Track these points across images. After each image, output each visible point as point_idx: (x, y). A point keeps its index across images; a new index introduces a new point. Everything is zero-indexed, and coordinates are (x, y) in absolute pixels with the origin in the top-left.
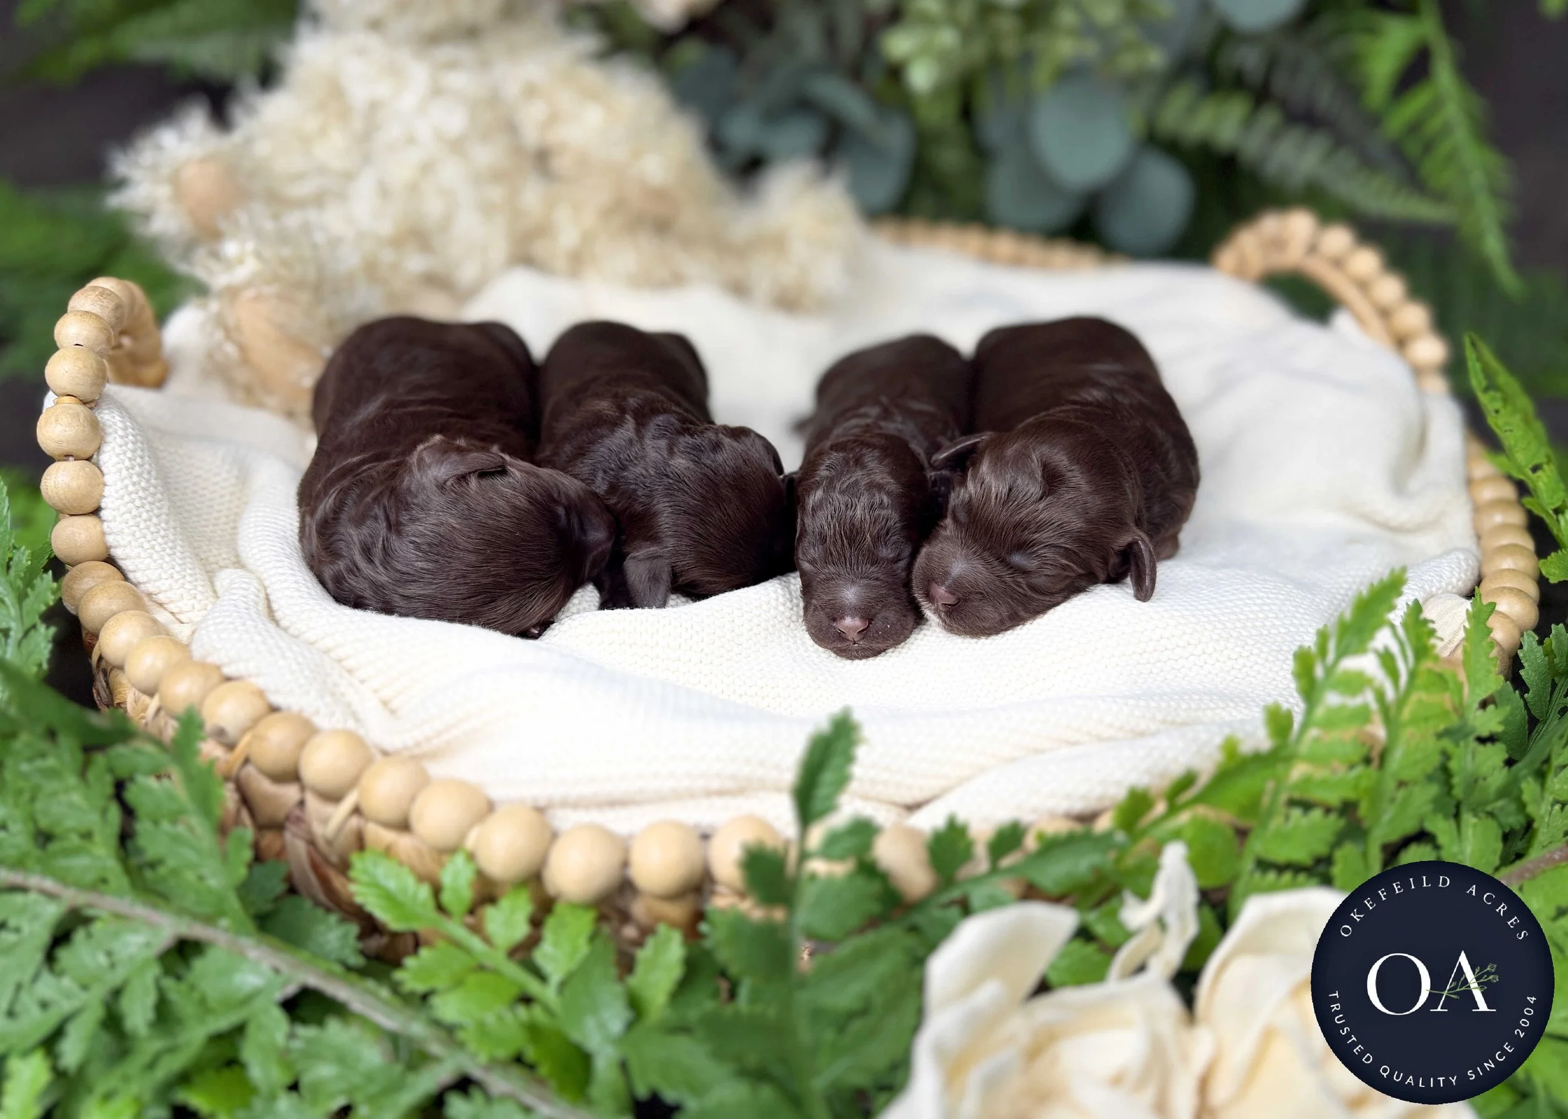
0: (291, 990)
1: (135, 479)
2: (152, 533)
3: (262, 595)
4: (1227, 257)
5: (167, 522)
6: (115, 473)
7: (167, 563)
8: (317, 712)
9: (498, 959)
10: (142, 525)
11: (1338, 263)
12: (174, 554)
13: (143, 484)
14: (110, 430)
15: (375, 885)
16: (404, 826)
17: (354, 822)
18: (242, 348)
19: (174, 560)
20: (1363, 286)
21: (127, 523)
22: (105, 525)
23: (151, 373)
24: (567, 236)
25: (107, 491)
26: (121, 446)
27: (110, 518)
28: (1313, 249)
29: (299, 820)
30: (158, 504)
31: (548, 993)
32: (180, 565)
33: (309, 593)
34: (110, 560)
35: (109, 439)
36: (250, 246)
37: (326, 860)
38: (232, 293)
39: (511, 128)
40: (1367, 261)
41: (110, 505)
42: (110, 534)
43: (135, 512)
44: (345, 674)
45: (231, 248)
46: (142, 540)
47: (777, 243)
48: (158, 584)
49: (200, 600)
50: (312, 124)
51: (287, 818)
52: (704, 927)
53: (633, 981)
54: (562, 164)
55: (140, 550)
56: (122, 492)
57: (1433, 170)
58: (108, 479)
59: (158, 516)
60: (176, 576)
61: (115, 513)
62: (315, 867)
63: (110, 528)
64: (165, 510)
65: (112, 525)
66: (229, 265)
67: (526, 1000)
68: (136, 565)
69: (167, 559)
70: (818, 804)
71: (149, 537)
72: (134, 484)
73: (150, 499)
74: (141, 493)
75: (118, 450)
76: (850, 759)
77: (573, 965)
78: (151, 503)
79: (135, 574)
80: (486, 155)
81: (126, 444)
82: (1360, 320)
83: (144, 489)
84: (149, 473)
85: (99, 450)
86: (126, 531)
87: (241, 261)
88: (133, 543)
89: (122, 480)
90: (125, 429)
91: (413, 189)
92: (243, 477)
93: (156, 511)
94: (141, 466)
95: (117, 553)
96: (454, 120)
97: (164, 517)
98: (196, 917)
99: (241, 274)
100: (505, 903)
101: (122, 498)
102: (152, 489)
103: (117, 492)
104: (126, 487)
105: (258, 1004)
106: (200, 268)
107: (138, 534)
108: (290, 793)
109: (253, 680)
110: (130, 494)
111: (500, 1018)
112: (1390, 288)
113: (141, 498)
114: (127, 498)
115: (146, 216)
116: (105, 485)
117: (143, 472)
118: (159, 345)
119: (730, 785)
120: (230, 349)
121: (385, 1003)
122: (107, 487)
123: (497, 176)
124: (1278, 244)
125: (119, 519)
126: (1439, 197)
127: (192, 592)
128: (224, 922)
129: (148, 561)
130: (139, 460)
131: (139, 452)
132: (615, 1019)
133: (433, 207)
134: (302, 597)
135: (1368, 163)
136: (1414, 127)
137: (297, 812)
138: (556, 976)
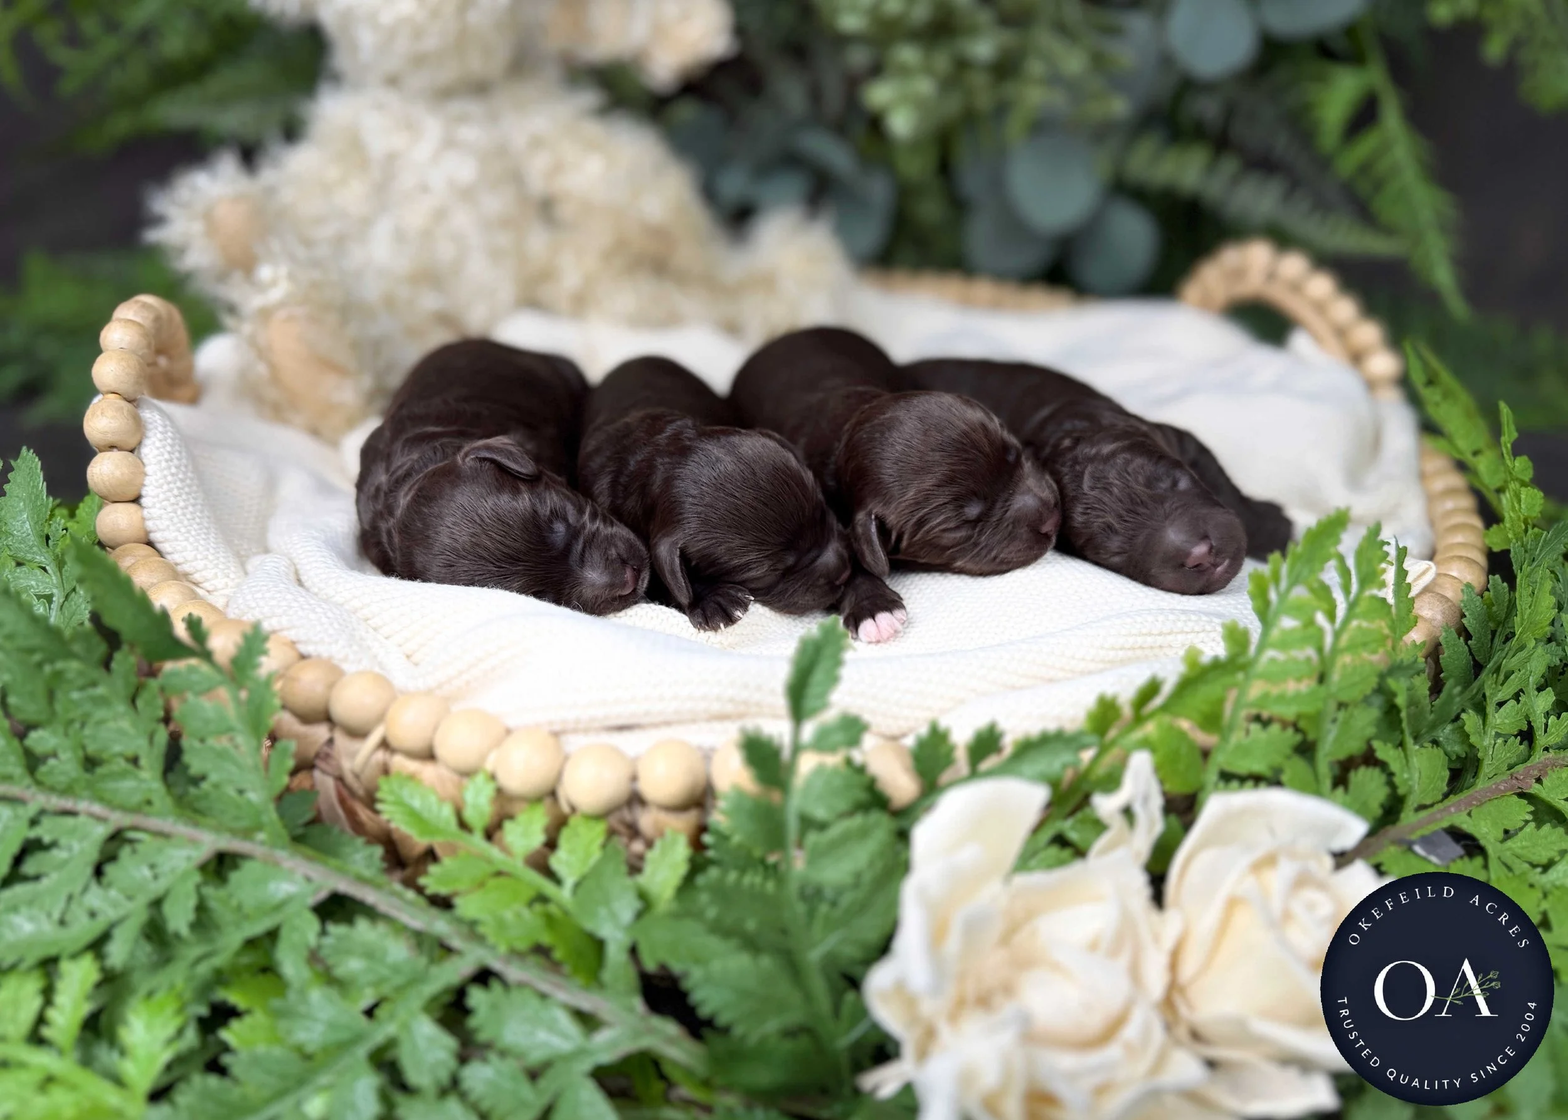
0: (323, 895)
1: (174, 470)
2: (188, 520)
3: (292, 569)
4: (1193, 290)
5: (202, 512)
6: (155, 464)
7: (202, 545)
8: (346, 659)
9: (517, 865)
10: (179, 512)
11: (1296, 287)
12: (208, 538)
13: (181, 476)
14: (151, 426)
15: (400, 803)
16: (429, 755)
17: (380, 755)
18: (273, 367)
19: (209, 544)
20: (1320, 307)
21: (165, 510)
22: (145, 512)
23: (186, 392)
24: (571, 277)
25: (147, 481)
26: (161, 441)
27: (150, 505)
28: (1271, 276)
29: (327, 756)
30: (193, 495)
31: (564, 894)
32: (214, 548)
33: (334, 565)
34: (150, 544)
35: (150, 434)
36: (283, 270)
37: (352, 793)
38: (265, 314)
39: (516, 178)
40: (1321, 285)
41: (150, 493)
42: (149, 519)
43: (173, 500)
44: (371, 630)
45: (265, 272)
46: (179, 525)
47: (767, 282)
48: (194, 564)
49: (233, 579)
50: (333, 173)
51: (317, 755)
52: (707, 839)
53: (642, 880)
54: (566, 211)
55: (177, 533)
56: (161, 481)
57: (1386, 207)
58: (149, 469)
59: (194, 505)
60: (211, 557)
61: (155, 500)
62: (342, 801)
63: (150, 514)
64: (200, 501)
65: (152, 511)
66: (262, 288)
67: (542, 899)
68: (174, 548)
69: (202, 542)
70: (809, 703)
71: (186, 522)
72: (173, 475)
73: (187, 489)
74: (179, 484)
75: (158, 444)
76: (838, 663)
77: (585, 869)
78: (187, 494)
79: (173, 555)
80: (495, 203)
81: (165, 439)
82: (1317, 339)
83: (182, 481)
84: (186, 466)
85: (140, 443)
86: (165, 516)
87: (274, 283)
88: (172, 528)
89: (162, 470)
90: (165, 426)
91: (427, 235)
92: (271, 484)
93: (192, 501)
94: (179, 459)
95: (155, 537)
96: (464, 169)
97: (199, 507)
98: (234, 832)
99: (276, 295)
100: (522, 818)
101: (161, 486)
102: (188, 481)
103: (157, 481)
104: (165, 477)
105: (290, 909)
106: (235, 291)
107: (175, 520)
108: (321, 732)
109: (285, 633)
110: (169, 483)
111: (518, 915)
112: (1345, 309)
113: (179, 488)
114: (165, 487)
115: (182, 251)
116: (146, 475)
117: (181, 465)
118: (190, 368)
119: (729, 708)
120: (262, 369)
121: (410, 903)
122: (148, 477)
123: (506, 223)
124: (1239, 274)
125: (158, 505)
126: (1388, 231)
127: (226, 571)
128: (261, 836)
129: (185, 543)
130: (177, 454)
131: (177, 448)
132: (626, 909)
133: (445, 251)
134: (329, 568)
135: (1322, 206)
136: (1365, 168)
137: (326, 749)
138: (569, 881)
